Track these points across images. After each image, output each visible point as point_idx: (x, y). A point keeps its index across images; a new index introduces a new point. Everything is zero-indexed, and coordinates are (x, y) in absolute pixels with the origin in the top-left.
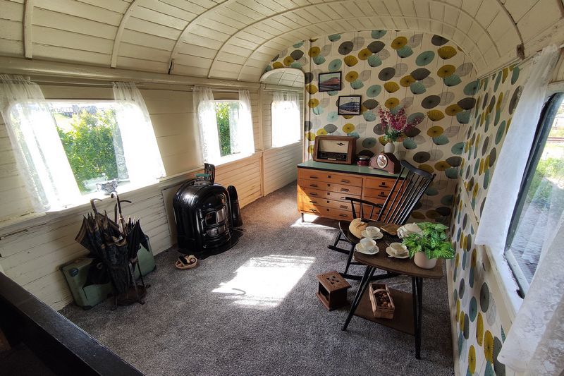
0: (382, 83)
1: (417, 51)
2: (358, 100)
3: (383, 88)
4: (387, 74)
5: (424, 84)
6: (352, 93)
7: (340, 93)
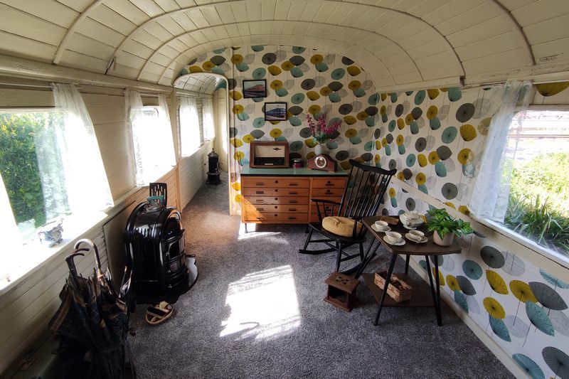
0: (305, 92)
1: (332, 68)
2: (283, 106)
3: (306, 96)
4: (308, 84)
5: (340, 95)
6: (278, 100)
7: (266, 100)
